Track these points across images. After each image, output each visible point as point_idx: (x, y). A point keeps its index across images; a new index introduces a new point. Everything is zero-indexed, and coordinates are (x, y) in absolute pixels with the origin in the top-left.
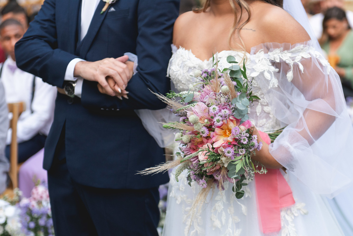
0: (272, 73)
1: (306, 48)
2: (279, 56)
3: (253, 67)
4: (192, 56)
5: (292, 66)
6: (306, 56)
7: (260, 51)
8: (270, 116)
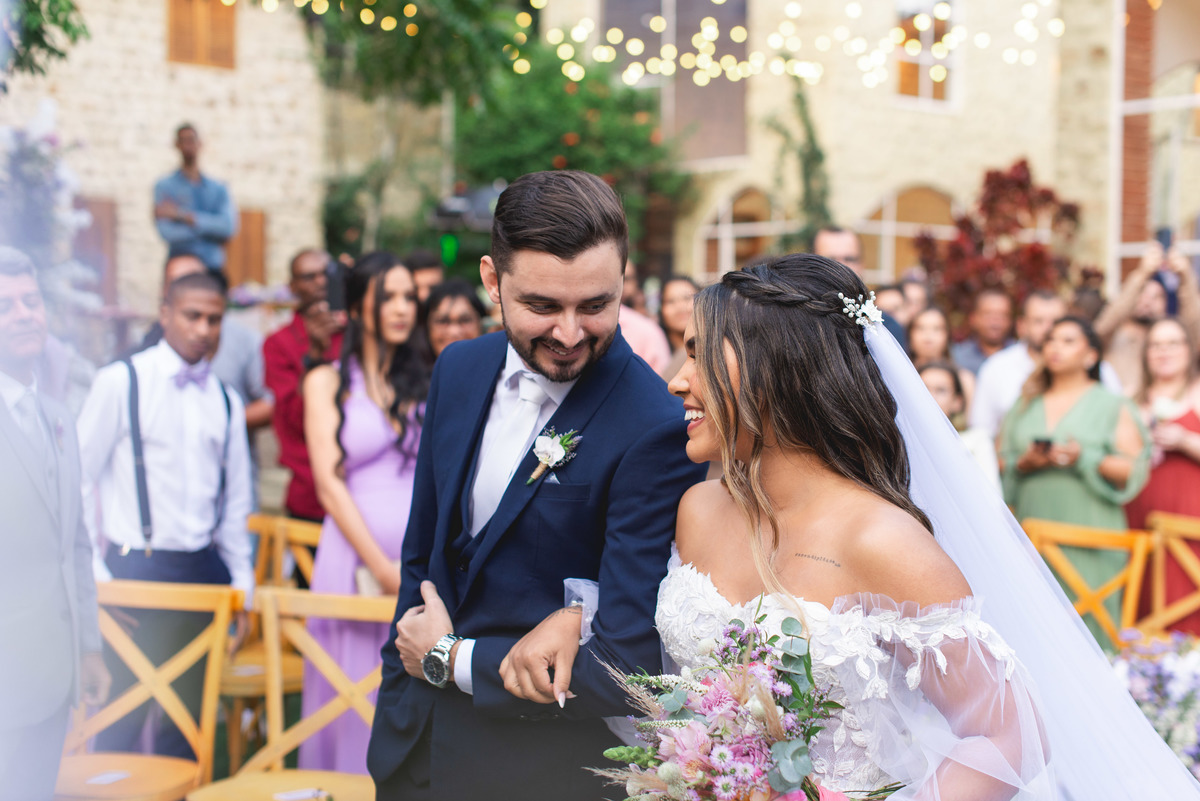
0: (876, 664)
1: (955, 615)
2: (892, 627)
3: (833, 644)
4: (711, 589)
5: (919, 656)
6: (955, 634)
7: (853, 608)
8: (867, 754)
